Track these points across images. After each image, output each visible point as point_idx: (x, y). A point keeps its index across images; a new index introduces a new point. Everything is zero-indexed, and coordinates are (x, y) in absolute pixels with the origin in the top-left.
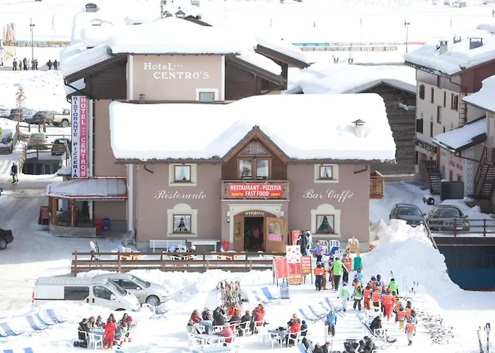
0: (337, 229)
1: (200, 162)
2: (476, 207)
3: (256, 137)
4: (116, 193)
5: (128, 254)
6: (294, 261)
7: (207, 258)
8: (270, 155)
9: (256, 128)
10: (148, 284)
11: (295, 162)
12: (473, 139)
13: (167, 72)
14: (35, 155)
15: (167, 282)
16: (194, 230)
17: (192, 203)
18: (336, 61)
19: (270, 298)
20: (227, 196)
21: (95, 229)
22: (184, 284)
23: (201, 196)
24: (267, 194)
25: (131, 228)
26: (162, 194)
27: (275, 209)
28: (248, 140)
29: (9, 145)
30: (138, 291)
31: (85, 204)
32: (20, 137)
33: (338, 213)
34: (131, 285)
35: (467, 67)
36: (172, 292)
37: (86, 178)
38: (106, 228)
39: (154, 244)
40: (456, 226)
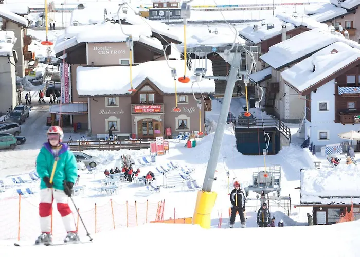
0: (189, 127)
1: (120, 96)
2: (265, 112)
3: (147, 82)
4: (83, 110)
5: (85, 142)
6: (160, 144)
7: (122, 143)
8: (154, 91)
9: (147, 79)
10: (91, 157)
11: (166, 94)
12: (265, 77)
13: (105, 51)
14: (53, 86)
15: (100, 155)
16: (119, 129)
17: (118, 116)
18: (210, 32)
19: (146, 162)
20: (134, 112)
21: (73, 129)
22: (109, 156)
23: (122, 112)
24: (153, 110)
25: (89, 128)
26: (102, 112)
27: (157, 117)
28: (143, 85)
29: (40, 80)
30: (86, 160)
31: (69, 115)
32: (48, 74)
33: (188, 119)
34: (82, 158)
35: (264, 39)
36: (103, 160)
37: (68, 103)
38: (79, 128)
39: (99, 136)
40: (249, 123)
